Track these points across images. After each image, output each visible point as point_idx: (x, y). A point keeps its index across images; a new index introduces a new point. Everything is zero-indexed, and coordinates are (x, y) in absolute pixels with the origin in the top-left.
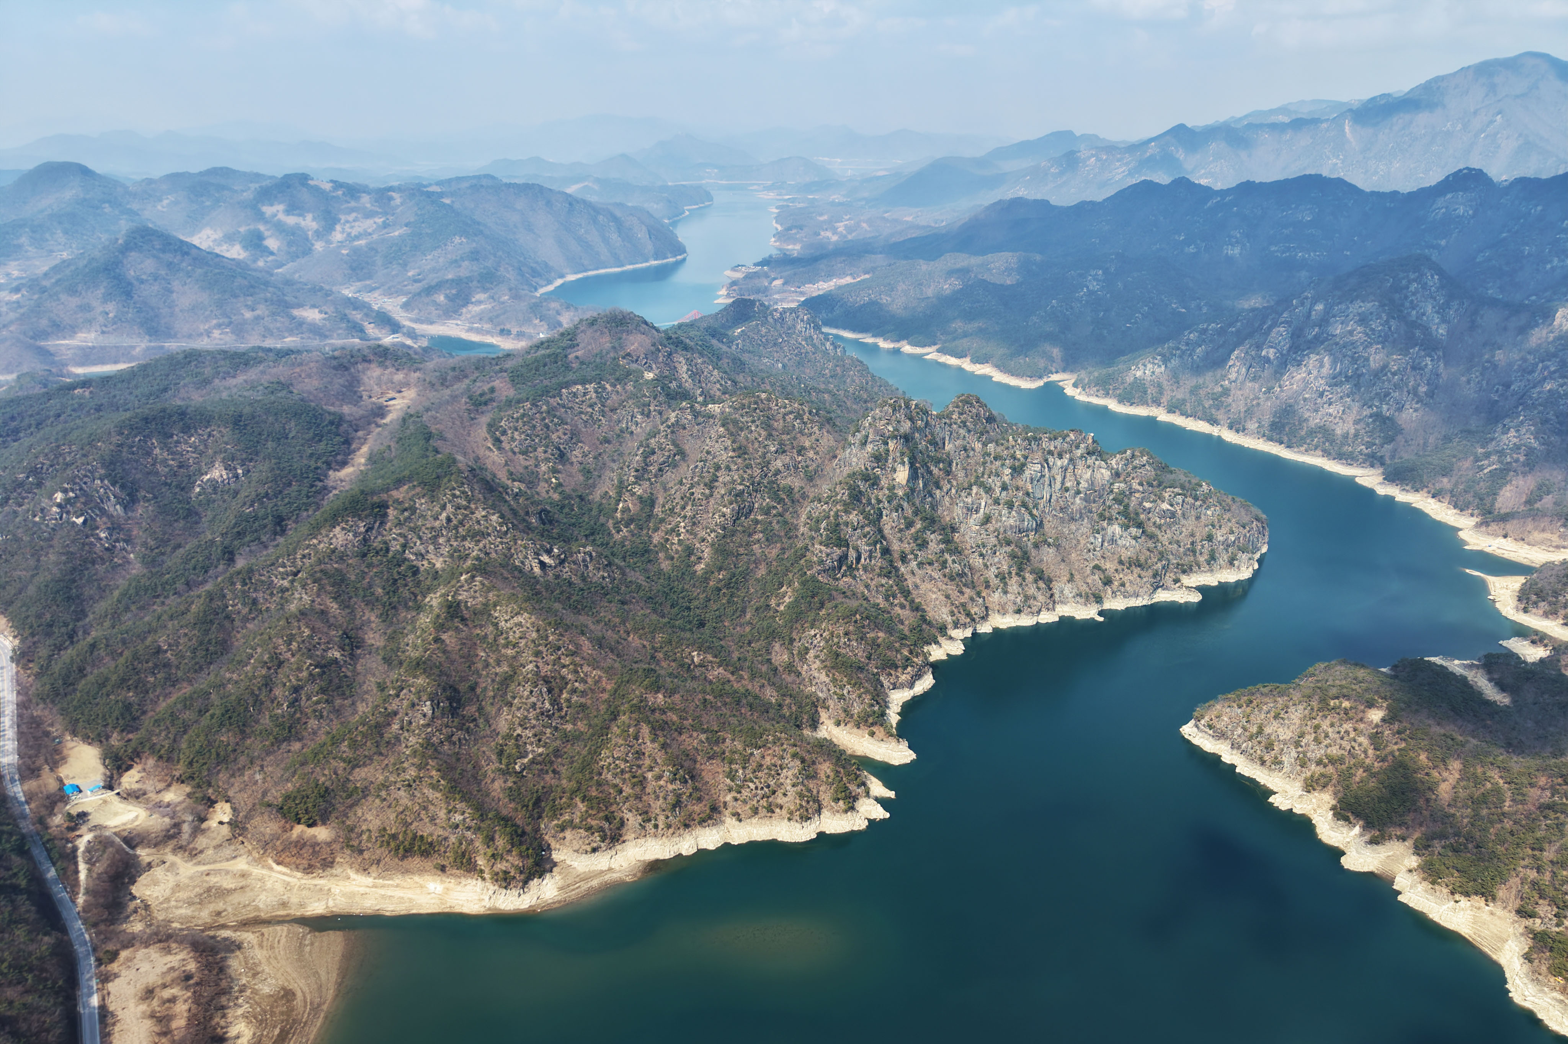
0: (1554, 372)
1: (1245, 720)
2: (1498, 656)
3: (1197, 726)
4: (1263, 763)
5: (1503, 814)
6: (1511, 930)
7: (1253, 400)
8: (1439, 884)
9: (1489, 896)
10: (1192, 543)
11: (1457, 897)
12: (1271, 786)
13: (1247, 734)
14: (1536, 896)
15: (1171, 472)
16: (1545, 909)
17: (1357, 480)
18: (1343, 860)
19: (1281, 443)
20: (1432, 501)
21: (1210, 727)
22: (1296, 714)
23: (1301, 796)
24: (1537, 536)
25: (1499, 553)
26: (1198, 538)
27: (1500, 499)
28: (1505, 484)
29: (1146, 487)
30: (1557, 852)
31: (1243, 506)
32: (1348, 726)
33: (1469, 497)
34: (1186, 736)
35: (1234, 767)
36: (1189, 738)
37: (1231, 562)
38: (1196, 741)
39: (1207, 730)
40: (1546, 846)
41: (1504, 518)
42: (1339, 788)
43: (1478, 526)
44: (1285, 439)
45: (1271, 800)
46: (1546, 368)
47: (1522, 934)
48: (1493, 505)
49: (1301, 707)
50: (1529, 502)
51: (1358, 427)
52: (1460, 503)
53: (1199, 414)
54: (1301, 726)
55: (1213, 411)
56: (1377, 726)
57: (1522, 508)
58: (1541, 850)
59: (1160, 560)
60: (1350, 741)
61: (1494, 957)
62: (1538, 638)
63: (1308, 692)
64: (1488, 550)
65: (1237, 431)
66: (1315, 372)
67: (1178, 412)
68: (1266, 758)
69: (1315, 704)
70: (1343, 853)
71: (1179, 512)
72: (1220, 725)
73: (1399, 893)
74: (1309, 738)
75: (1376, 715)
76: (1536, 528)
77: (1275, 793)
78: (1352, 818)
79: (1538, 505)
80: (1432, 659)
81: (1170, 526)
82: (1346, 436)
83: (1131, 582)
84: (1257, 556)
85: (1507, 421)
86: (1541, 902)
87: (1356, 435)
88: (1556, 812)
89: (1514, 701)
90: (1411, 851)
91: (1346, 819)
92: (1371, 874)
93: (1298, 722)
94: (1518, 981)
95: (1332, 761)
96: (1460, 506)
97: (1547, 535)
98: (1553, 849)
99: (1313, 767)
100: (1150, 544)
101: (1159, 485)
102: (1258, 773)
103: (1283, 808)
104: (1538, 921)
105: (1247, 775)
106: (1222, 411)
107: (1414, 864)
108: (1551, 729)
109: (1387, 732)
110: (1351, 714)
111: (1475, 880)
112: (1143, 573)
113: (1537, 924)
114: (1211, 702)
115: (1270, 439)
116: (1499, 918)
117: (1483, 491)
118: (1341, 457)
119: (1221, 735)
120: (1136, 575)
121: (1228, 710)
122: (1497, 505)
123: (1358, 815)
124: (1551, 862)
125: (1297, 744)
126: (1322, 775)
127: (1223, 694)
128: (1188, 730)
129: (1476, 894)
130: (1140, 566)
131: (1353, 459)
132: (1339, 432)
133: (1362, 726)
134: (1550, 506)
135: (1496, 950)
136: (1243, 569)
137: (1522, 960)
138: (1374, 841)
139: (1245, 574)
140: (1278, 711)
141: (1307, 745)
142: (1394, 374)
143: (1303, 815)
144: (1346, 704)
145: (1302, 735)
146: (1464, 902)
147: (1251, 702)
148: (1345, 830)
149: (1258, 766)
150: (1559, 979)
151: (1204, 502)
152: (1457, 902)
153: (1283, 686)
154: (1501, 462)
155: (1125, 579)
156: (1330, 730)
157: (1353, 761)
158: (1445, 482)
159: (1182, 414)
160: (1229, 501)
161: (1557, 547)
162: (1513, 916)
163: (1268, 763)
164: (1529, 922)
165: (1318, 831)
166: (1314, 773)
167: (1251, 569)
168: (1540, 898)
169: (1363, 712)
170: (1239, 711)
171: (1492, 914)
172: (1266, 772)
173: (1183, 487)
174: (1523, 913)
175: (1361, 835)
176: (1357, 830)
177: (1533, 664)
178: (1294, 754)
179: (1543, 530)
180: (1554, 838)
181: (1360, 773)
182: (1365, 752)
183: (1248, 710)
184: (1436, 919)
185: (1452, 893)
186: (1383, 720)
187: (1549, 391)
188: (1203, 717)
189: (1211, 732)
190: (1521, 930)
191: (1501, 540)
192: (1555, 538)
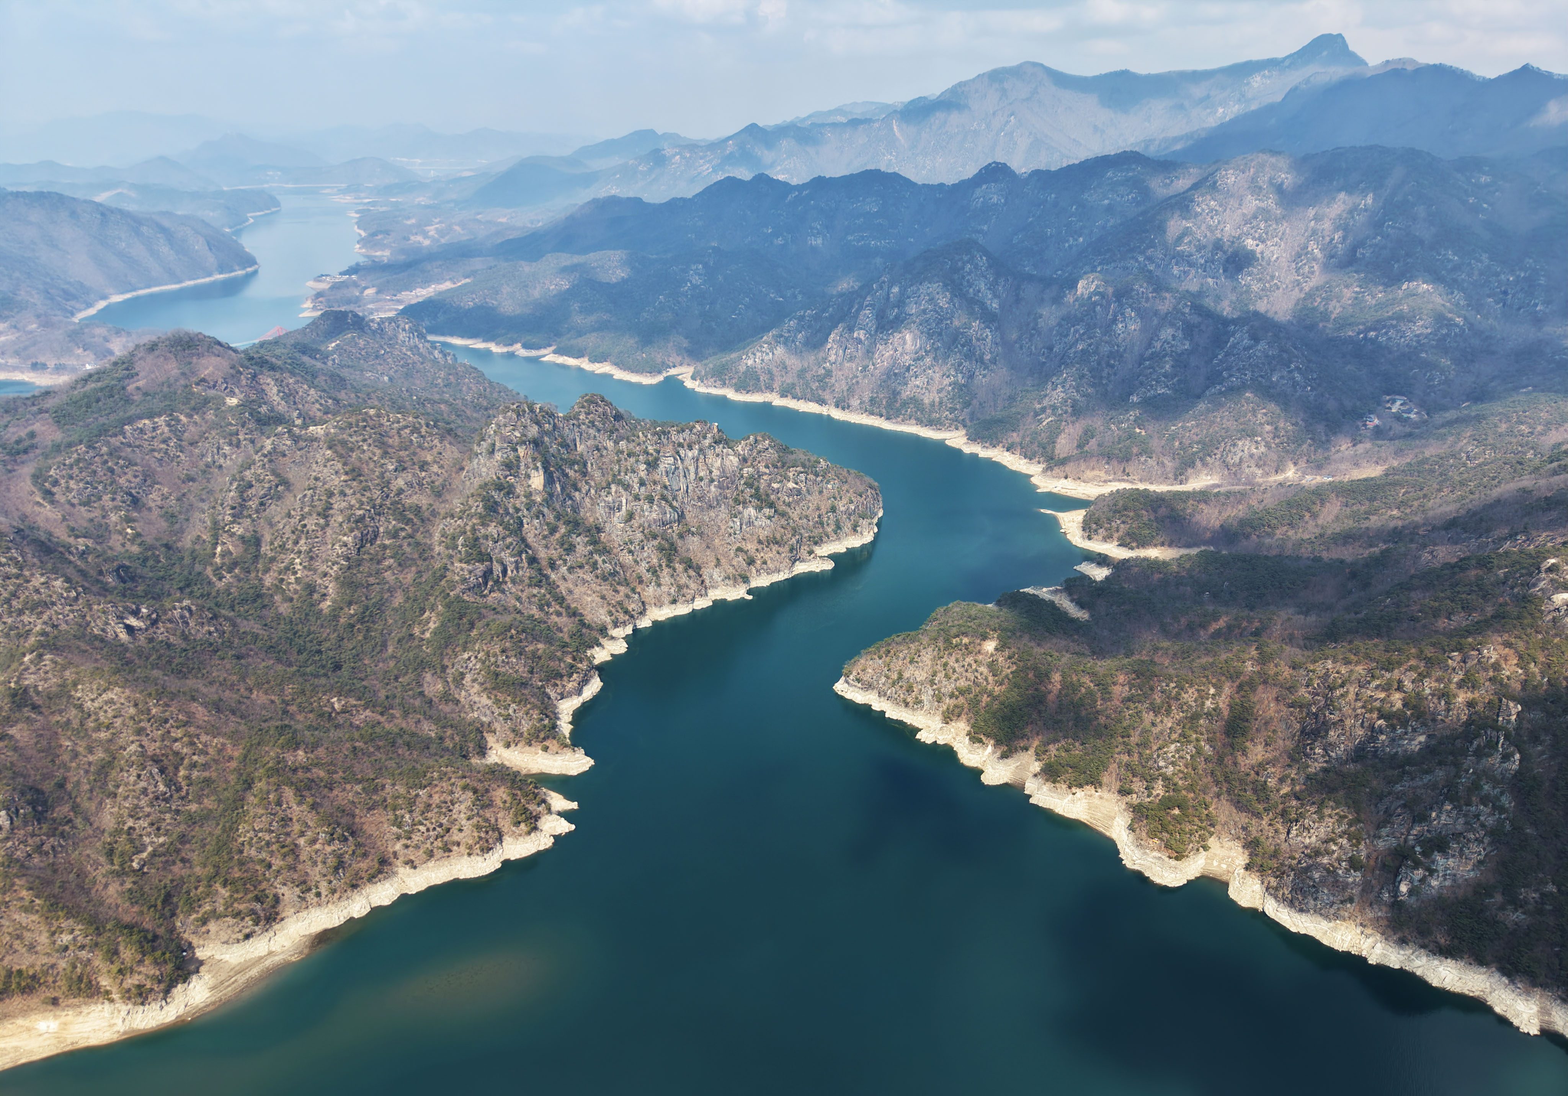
0: (1083, 334)
1: (886, 669)
2: (1075, 580)
3: (847, 682)
4: (907, 705)
5: (1097, 712)
6: (1116, 808)
7: (852, 379)
8: (1058, 782)
9: (1096, 783)
10: (819, 516)
11: (1074, 790)
12: (916, 724)
13: (890, 681)
14: (1130, 775)
15: (792, 453)
16: (1138, 785)
17: (947, 442)
18: (983, 777)
19: (881, 416)
20: (1007, 454)
21: (858, 680)
22: (927, 656)
23: (941, 728)
24: (1089, 474)
25: (1063, 492)
26: (823, 511)
27: (1058, 446)
28: (1060, 433)
29: (772, 469)
30: (1140, 735)
31: (857, 477)
32: (969, 659)
33: (1035, 447)
34: (839, 693)
35: (883, 713)
36: (842, 694)
37: (854, 530)
38: (849, 695)
39: (856, 684)
40: (1132, 732)
41: (1063, 462)
42: (971, 715)
43: (1045, 471)
44: (884, 412)
45: (918, 737)
46: (1076, 331)
47: (1125, 810)
48: (1053, 452)
49: (930, 649)
50: (1080, 446)
51: (941, 395)
52: (1029, 454)
53: (809, 396)
54: (932, 666)
55: (820, 392)
56: (992, 655)
57: (1075, 452)
58: (1129, 736)
59: (793, 535)
60: (973, 672)
61: (1108, 834)
62: (1102, 560)
63: (934, 634)
64: (1055, 491)
65: (843, 409)
66: (900, 349)
67: (790, 396)
68: (909, 700)
69: (941, 644)
70: (982, 772)
71: (804, 489)
72: (866, 678)
73: (1030, 796)
74: (940, 676)
75: (990, 646)
76: (1087, 468)
77: (920, 730)
78: (984, 739)
79: (1086, 448)
80: (1026, 590)
81: (798, 503)
82: (932, 404)
83: (771, 559)
84: (875, 520)
85: (1054, 379)
86: (1134, 779)
87: (941, 403)
88: (1134, 702)
89: (1092, 616)
90: (1034, 758)
91: (980, 741)
92: (1006, 784)
93: (929, 663)
94: (1127, 850)
95: (962, 692)
96: (1029, 456)
97: (1096, 472)
98: (1137, 733)
99: (947, 700)
100: (783, 522)
101: (783, 466)
102: (904, 714)
103: (929, 742)
104: (1135, 796)
105: (895, 718)
106: (828, 391)
107: (1038, 769)
108: (1122, 634)
109: (1001, 659)
110: (971, 648)
111: (1085, 773)
112: (781, 550)
113: (1134, 799)
114: (856, 658)
115: (872, 413)
116: (1107, 800)
117: (1045, 441)
118: (931, 423)
119: (868, 687)
120: (775, 552)
121: (871, 662)
122: (1057, 452)
123: (988, 736)
124: (1137, 744)
125: (932, 683)
126: (956, 706)
127: (865, 648)
128: (840, 687)
129: (1087, 784)
130: (777, 543)
131: (941, 424)
132: (926, 401)
133: (980, 657)
134: (1095, 447)
135: (1108, 828)
136: (865, 533)
137: (1128, 831)
138: (1004, 756)
139: (868, 538)
140: (912, 656)
141: (940, 682)
142: (963, 346)
143: (946, 745)
144: (966, 640)
145: (934, 674)
146: (1080, 793)
147: (889, 652)
148: (980, 751)
149: (903, 709)
150: (1156, 840)
151: (824, 477)
152: (1074, 794)
153: (913, 633)
154: (1054, 414)
155: (766, 557)
156: (956, 665)
157: (978, 689)
158: (1015, 437)
159: (794, 398)
160: (845, 473)
161: (1105, 481)
162: (1116, 796)
163: (911, 704)
164: (1128, 799)
165: (960, 756)
166: (949, 705)
167: (872, 533)
168: (1133, 776)
169: (980, 645)
170: (881, 661)
171: (1101, 798)
172: (910, 712)
173: (804, 466)
174: (1124, 792)
175: (994, 753)
176: (990, 749)
177: (1101, 582)
178: (931, 692)
179: (1093, 469)
180: (1136, 725)
181: (985, 699)
182: (986, 679)
183: (888, 659)
184: (1061, 813)
185: (1070, 788)
186: (996, 649)
187: (1082, 350)
188: (851, 672)
189: (859, 685)
190: (1124, 807)
191: (1063, 481)
192: (1102, 474)
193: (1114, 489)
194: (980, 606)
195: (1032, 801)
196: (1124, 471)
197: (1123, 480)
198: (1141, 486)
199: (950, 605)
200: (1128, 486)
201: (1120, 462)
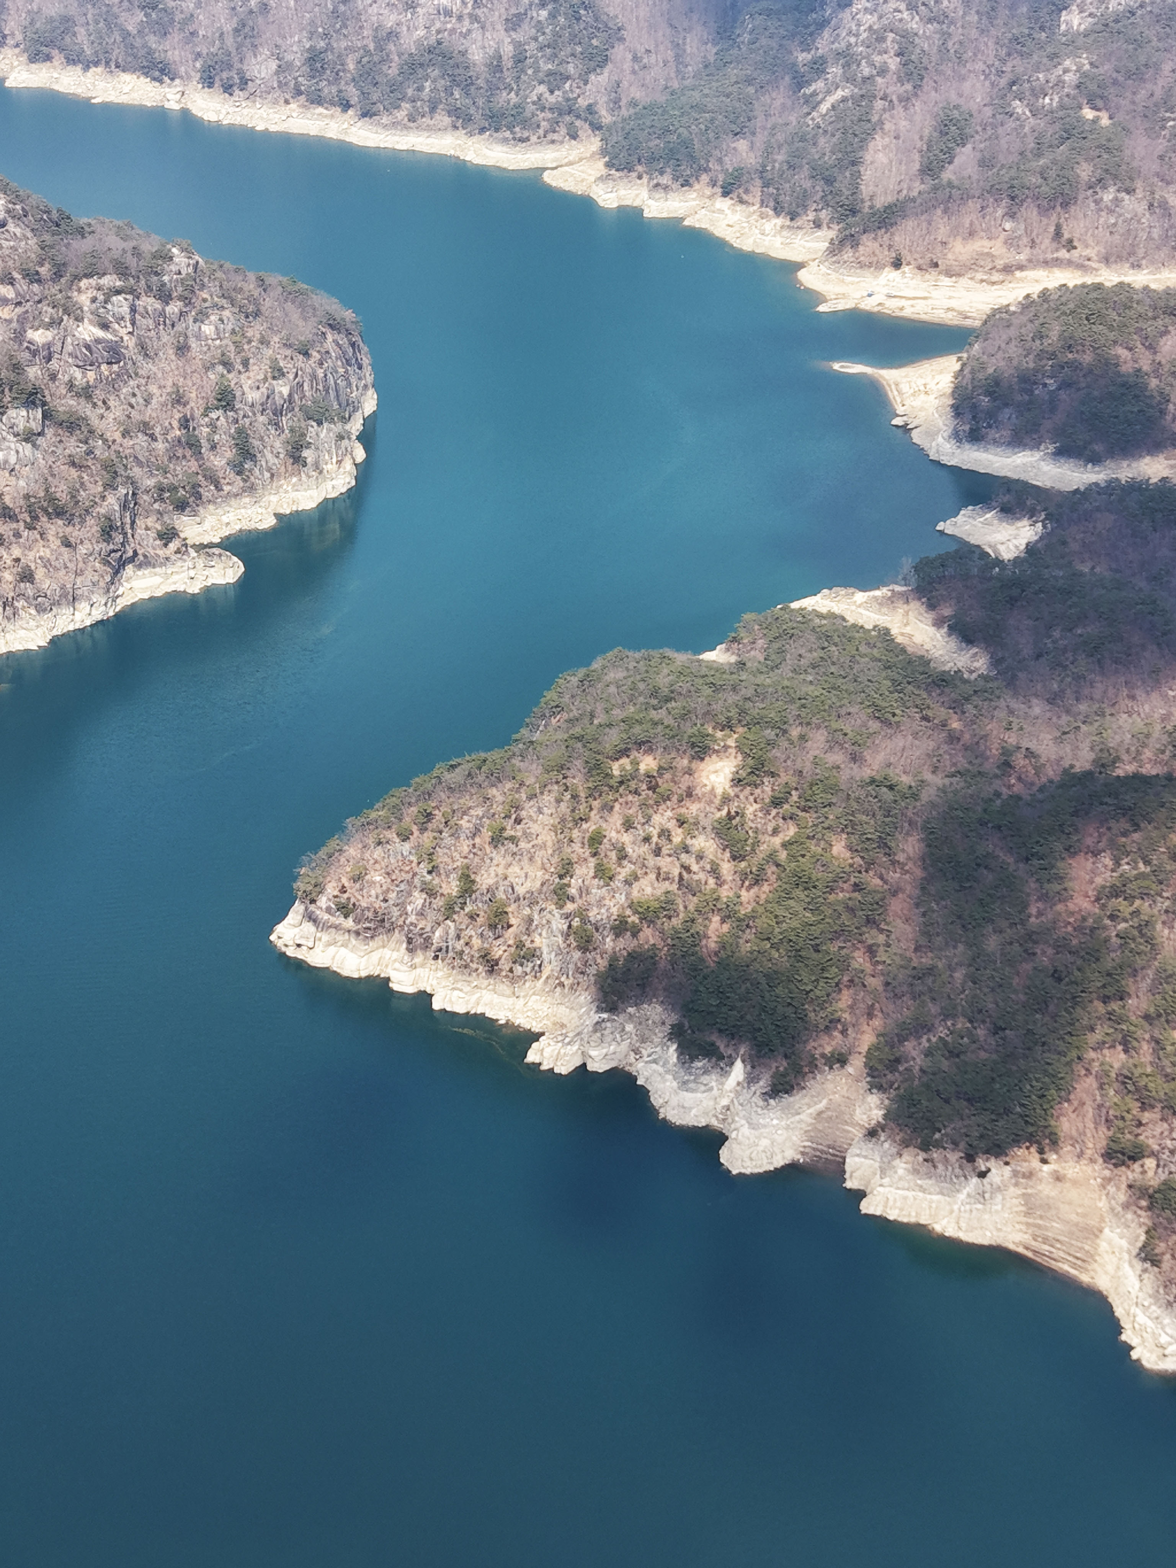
1: (424, 868)
2: (943, 561)
3: (314, 920)
4: (492, 966)
6: (1103, 1204)
8: (938, 1145)
9: (1040, 1137)
11: (981, 1164)
12: (525, 1021)
13: (439, 902)
14: (1135, 1106)
16: (1157, 1131)
17: (544, 176)
18: (725, 1156)
20: (724, 204)
21: (345, 909)
22: (541, 820)
23: (598, 1026)
24: (961, 250)
25: (892, 307)
27: (867, 174)
28: (870, 134)
30: (1151, 991)
31: (290, 295)
32: (663, 818)
33: (802, 179)
34: (291, 952)
36: (300, 954)
37: (295, 455)
38: (318, 958)
39: (339, 920)
40: (1129, 983)
43: (835, 249)
45: (532, 1057)
47: (1126, 1206)
48: (854, 190)
49: (548, 798)
50: (929, 170)
52: (784, 202)
54: (558, 849)
56: (726, 799)
57: (918, 187)
58: (1122, 996)
59: (109, 486)
60: (675, 854)
61: (1085, 1278)
63: (556, 753)
64: (869, 305)
68: (497, 952)
69: (578, 781)
72: (368, 899)
73: (860, 1195)
74: (584, 873)
75: (718, 774)
76: (955, 232)
77: (536, 1037)
78: (720, 1044)
79: (948, 174)
80: (808, 603)
84: (356, 426)
86: (1146, 1116)
89: (996, 662)
90: (863, 1084)
91: (710, 1051)
92: (793, 1167)
93: (548, 838)
94: (1141, 1318)
95: (648, 915)
96: (788, 207)
97: (980, 245)
98: (1144, 985)
99: (609, 943)
102: (487, 996)
103: (564, 1068)
104: (1151, 1164)
105: (461, 1009)
107: (878, 1114)
108: (1083, 707)
109: (751, 809)
110: (664, 784)
111: (1005, 1111)
113: (1150, 1172)
114: (333, 844)
116: (1075, 1183)
117: (830, 159)
119: (375, 925)
121: (378, 853)
122: (865, 190)
123: (733, 1034)
124: (1147, 1017)
125: (561, 895)
127: (357, 813)
128: (294, 936)
129: (1017, 1142)
133: (693, 809)
134: (973, 171)
135: (1085, 1260)
136: (329, 467)
137: (1139, 1266)
138: (780, 1088)
139: (337, 481)
140: (499, 821)
141: (584, 891)
143: (613, 1073)
144: (648, 763)
145: (566, 869)
146: (999, 1172)
147: (429, 816)
148: (712, 1079)
149: (482, 980)
152: (982, 1175)
153: (495, 755)
154: (850, 79)
156: (626, 838)
157: (693, 902)
158: (744, 153)
160: (251, 287)
161: (1008, 269)
162: (1100, 1169)
163: (504, 965)
164: (1132, 1174)
165: (656, 1100)
166: (614, 959)
167: (348, 465)
168: (1143, 1108)
169: (689, 772)
170: (406, 847)
171: (1058, 1178)
172: (504, 987)
174: (1120, 1155)
175: (751, 1079)
176: (738, 1070)
177: (1016, 561)
178: (559, 924)
179: (972, 234)
181: (715, 927)
182: (715, 871)
183: (427, 838)
185: (970, 1158)
186: (737, 781)
188: (320, 888)
189: (349, 923)
190: (1123, 1196)
191: (890, 275)
192: (998, 248)
193: (1035, 290)
194: (681, 658)
195: (867, 1207)
196: (1058, 234)
197: (1057, 263)
198: (1109, 277)
199: (596, 665)
200: (1072, 278)
201: (1044, 211)
